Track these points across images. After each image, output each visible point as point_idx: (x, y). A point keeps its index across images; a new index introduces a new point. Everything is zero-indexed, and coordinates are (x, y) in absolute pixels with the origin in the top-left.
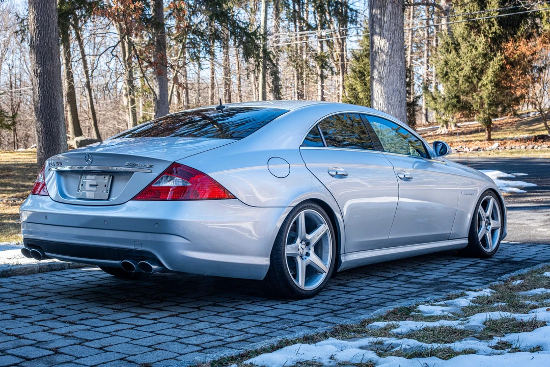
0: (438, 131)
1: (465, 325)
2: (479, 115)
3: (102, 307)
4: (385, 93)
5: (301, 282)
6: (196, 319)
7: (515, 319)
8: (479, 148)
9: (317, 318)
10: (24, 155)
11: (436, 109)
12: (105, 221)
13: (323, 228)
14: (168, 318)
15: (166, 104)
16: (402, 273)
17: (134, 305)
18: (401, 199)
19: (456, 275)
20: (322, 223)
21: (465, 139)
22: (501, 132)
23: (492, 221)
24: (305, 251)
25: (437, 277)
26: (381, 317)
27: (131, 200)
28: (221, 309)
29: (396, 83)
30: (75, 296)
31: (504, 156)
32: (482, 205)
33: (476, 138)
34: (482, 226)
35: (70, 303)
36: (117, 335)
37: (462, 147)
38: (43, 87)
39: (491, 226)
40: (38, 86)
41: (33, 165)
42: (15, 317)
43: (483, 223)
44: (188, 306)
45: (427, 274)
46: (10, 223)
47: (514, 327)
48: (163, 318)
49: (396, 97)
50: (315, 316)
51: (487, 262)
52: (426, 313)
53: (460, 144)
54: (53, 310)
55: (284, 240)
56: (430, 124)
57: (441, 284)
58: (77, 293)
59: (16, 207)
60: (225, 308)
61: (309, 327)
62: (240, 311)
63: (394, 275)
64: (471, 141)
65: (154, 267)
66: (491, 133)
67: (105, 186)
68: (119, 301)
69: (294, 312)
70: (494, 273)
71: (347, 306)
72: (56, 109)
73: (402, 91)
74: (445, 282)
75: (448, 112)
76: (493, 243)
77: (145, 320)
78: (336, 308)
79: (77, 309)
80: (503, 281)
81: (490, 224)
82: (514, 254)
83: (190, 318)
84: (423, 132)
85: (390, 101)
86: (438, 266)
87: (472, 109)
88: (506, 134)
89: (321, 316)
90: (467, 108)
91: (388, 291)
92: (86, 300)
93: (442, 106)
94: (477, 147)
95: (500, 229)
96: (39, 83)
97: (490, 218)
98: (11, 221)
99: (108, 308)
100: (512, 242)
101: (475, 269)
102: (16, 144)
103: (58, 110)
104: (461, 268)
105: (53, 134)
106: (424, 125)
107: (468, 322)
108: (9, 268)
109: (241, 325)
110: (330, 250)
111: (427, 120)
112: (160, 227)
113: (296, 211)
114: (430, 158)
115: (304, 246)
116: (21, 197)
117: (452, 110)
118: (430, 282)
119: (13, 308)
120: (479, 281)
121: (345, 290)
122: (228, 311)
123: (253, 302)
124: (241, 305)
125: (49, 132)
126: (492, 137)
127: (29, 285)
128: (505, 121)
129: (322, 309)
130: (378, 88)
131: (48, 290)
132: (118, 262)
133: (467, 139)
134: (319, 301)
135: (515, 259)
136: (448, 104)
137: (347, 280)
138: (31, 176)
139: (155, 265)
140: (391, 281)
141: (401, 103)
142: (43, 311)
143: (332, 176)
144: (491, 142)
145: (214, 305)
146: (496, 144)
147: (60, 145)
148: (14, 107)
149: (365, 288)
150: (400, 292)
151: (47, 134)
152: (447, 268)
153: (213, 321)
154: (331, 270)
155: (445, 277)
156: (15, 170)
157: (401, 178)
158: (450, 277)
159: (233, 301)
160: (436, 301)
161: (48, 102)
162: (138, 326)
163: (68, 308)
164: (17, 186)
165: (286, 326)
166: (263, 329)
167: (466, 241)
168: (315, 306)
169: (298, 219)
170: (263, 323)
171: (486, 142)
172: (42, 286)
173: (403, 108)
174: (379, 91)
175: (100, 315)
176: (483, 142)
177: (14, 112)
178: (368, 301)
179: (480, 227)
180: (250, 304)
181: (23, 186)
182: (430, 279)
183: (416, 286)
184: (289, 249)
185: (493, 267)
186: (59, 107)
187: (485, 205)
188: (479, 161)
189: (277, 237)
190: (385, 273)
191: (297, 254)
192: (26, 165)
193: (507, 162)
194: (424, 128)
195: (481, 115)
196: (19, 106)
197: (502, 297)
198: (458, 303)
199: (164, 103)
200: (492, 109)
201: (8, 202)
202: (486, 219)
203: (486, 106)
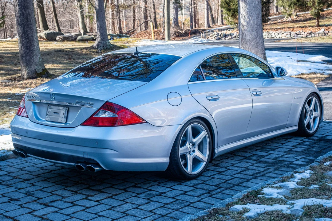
0: (285, 19)
1: (291, 209)
2: (312, 10)
3: (64, 189)
4: (248, 9)
5: (189, 170)
6: (123, 200)
7: (322, 205)
8: (311, 32)
9: (199, 199)
10: (11, 44)
11: (283, 6)
12: (64, 138)
13: (203, 134)
14: (106, 200)
15: (103, 11)
16: (254, 153)
17: (84, 187)
18: (254, 104)
19: (289, 154)
20: (203, 131)
21: (302, 25)
22: (326, 20)
23: (314, 113)
24: (192, 149)
25: (277, 156)
26: (239, 200)
27: (80, 125)
28: (138, 191)
29: (255, 2)
30: (48, 178)
31: (327, 42)
32: (307, 103)
33: (309, 25)
34: (307, 116)
35: (44, 186)
36: (75, 217)
37: (300, 32)
38: (21, 7)
39: (313, 116)
40: (18, 6)
41: (17, 53)
42: (11, 200)
43: (308, 114)
44: (118, 188)
45: (271, 154)
46: (4, 101)
47: (321, 212)
48: (103, 199)
49: (255, 12)
50: (198, 197)
51: (310, 141)
52: (268, 195)
53: (298, 29)
54: (34, 192)
55: (178, 145)
56: (279, 13)
57: (279, 163)
58: (48, 175)
59: (7, 87)
60: (142, 189)
61: (194, 207)
62: (151, 192)
63: (249, 154)
64: (306, 27)
65: (96, 169)
66: (320, 20)
67: (64, 114)
68: (76, 184)
69: (185, 193)
70: (314, 151)
71: (218, 186)
72: (31, 21)
73: (259, 7)
74: (282, 161)
75: (291, 8)
76: (315, 126)
77: (91, 202)
78: (212, 188)
79: (49, 191)
80: (319, 162)
81: (312, 115)
82: (328, 132)
83: (120, 199)
84: (275, 20)
85: (251, 15)
86: (278, 145)
87: (307, 6)
88: (329, 21)
89: (202, 197)
90: (303, 5)
91: (245, 170)
92: (54, 182)
93: (287, 4)
94: (310, 32)
95: (319, 117)
96: (19, 5)
97: (313, 111)
98: (4, 100)
99: (68, 190)
100: (328, 121)
101: (302, 147)
102: (5, 31)
103: (32, 22)
104: (293, 146)
105: (29, 38)
106: (275, 15)
107: (293, 207)
108: (5, 154)
109: (151, 207)
110: (208, 147)
111: (277, 10)
112: (99, 144)
113: (186, 126)
114: (274, 78)
115: (191, 147)
116: (10, 80)
117: (294, 6)
118: (272, 161)
119: (9, 191)
120: (303, 160)
121: (218, 170)
122: (144, 193)
123: (160, 183)
124: (151, 186)
125: (27, 37)
126: (320, 24)
127: (18, 167)
128: (330, 11)
129: (203, 189)
130: (243, 5)
131: (31, 172)
132: (73, 164)
133: (304, 25)
134: (201, 182)
135: (328, 138)
136: (291, 3)
137: (219, 160)
138: (16, 62)
139: (97, 167)
140: (248, 161)
141: (258, 15)
142: (28, 194)
143: (209, 100)
144: (319, 28)
145: (135, 187)
146: (322, 30)
147: (34, 45)
148: (3, 6)
149: (230, 168)
150: (253, 171)
151: (25, 38)
152: (284, 146)
153: (134, 202)
154: (209, 159)
155: (282, 156)
156: (5, 58)
157: (254, 95)
158: (285, 156)
159: (147, 182)
160: (275, 183)
161: (25, 17)
162: (87, 208)
163: (43, 191)
164: (7, 70)
165: (179, 207)
166: (165, 210)
167: (297, 128)
168: (198, 186)
169: (187, 131)
170: (165, 204)
171: (316, 28)
172: (26, 169)
173: (260, 19)
174: (244, 7)
175: (64, 197)
176: (314, 28)
177: (3, 9)
178: (232, 181)
179: (306, 117)
180: (158, 185)
181: (11, 70)
182: (273, 158)
183: (263, 165)
184: (182, 150)
185: (314, 145)
186: (33, 20)
187: (309, 103)
188: (310, 46)
189: (174, 144)
190: (244, 153)
191: (187, 153)
192: (13, 54)
193: (329, 47)
194: (275, 17)
195: (313, 10)
196: (6, 5)
197: (317, 179)
198: (288, 185)
199: (102, 11)
200: (320, 6)
201: (2, 84)
202: (310, 112)
203: (316, 4)
